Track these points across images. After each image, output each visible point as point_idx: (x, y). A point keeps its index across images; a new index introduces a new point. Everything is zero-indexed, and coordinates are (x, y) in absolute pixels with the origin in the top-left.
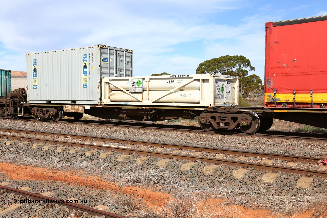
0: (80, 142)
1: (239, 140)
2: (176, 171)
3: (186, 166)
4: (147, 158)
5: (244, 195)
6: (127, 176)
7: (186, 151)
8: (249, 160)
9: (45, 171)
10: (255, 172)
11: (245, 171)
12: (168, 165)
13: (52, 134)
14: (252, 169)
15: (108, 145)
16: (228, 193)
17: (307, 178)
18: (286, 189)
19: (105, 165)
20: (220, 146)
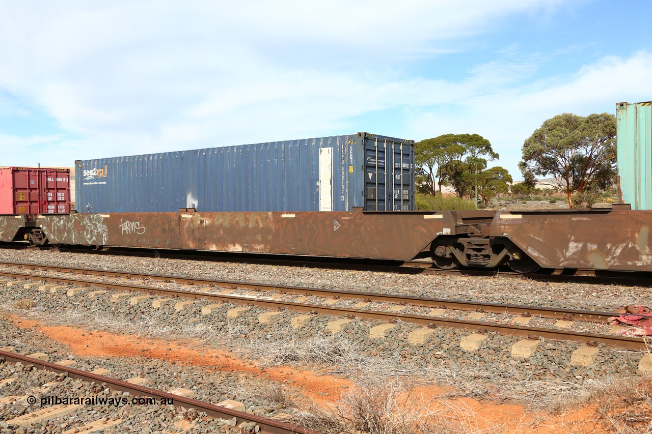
0: (193, 290)
1: (472, 283)
2: (361, 339)
3: (379, 331)
4: (309, 317)
5: (480, 380)
6: (274, 349)
7: (378, 305)
8: (488, 318)
9: (134, 341)
10: (499, 339)
11: (482, 337)
12: (346, 330)
13: (144, 276)
14: (493, 335)
15: (241, 295)
16: (452, 377)
17: (589, 348)
18: (553, 368)
19: (236, 329)
20: (438, 294)
